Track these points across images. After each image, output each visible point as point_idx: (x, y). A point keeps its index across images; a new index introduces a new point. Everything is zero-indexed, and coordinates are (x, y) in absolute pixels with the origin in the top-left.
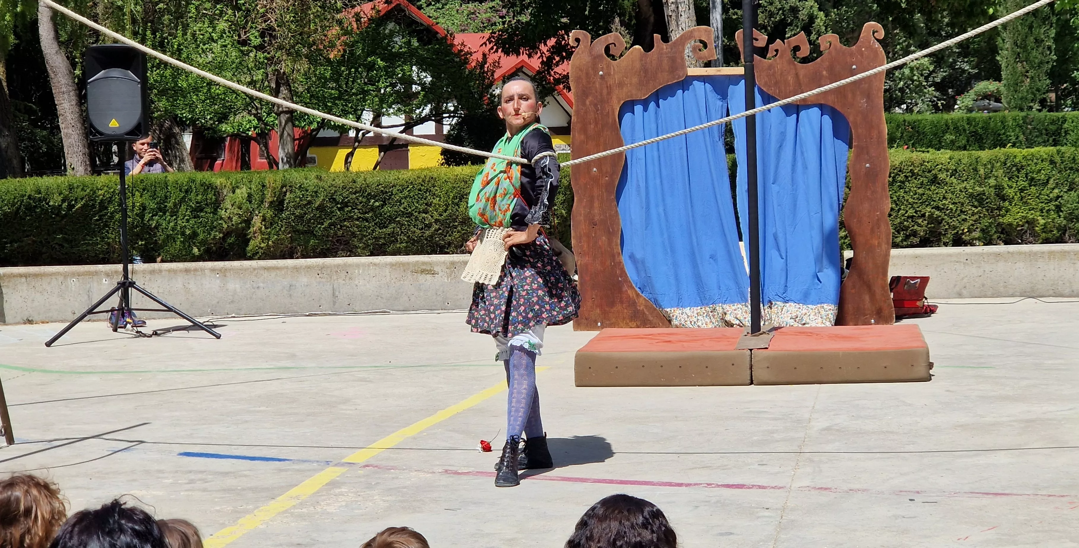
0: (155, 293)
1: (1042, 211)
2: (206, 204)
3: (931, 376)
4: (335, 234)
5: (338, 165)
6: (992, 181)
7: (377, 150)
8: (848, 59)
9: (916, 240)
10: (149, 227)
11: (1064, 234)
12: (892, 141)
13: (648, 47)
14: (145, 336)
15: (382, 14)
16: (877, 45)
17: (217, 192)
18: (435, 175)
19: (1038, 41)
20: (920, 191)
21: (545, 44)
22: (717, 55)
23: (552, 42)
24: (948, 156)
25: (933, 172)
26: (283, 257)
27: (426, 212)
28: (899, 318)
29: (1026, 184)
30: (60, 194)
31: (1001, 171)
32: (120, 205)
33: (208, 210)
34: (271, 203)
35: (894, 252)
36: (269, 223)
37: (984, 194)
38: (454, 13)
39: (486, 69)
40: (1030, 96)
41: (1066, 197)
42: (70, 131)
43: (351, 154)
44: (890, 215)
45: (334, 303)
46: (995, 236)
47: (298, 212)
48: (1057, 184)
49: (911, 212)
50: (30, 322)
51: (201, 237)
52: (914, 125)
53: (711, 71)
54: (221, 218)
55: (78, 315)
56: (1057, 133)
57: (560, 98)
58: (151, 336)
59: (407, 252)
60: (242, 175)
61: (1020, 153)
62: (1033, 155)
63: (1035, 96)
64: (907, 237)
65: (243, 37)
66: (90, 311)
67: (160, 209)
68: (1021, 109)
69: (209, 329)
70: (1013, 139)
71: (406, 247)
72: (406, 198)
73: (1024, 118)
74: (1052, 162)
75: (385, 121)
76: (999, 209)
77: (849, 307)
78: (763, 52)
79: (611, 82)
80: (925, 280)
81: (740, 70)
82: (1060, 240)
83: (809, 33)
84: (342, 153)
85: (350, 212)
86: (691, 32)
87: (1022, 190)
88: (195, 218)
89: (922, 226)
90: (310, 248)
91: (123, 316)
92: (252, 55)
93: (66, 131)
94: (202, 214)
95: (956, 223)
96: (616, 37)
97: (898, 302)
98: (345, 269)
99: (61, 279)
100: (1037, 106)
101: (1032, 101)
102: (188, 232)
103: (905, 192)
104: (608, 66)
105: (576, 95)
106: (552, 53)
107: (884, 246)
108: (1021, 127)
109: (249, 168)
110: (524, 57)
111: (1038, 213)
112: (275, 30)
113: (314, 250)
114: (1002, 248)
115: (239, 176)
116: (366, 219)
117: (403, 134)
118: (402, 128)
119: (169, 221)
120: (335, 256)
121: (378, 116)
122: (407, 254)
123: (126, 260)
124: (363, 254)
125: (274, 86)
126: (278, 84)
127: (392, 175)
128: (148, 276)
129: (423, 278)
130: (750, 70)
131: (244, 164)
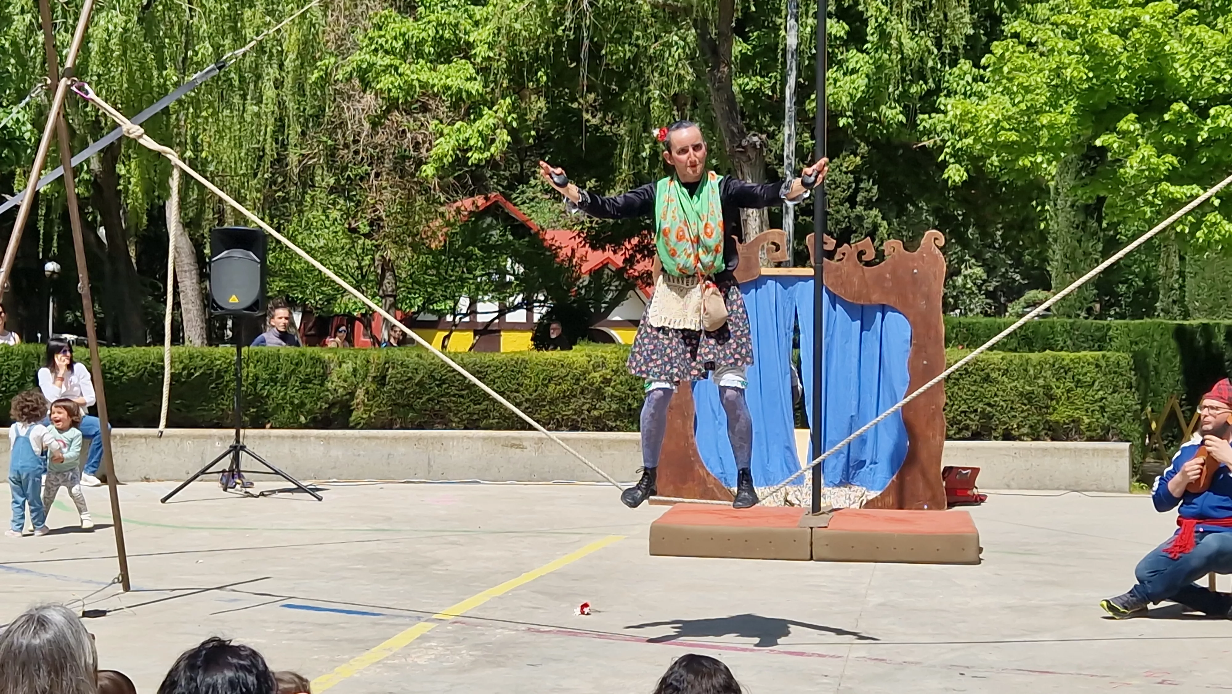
0: (263, 457)
1: (1087, 411)
2: (315, 377)
3: (980, 560)
4: (433, 408)
6: (1041, 382)
7: (472, 334)
8: (910, 264)
9: (968, 434)
10: (261, 397)
11: (1108, 434)
12: (948, 341)
14: (252, 496)
15: (481, 209)
16: (938, 251)
17: (325, 365)
18: (527, 358)
20: (973, 388)
21: (629, 242)
22: (788, 257)
23: (635, 240)
24: (1000, 357)
25: (986, 371)
26: (383, 428)
27: (517, 391)
28: (951, 505)
29: (1072, 385)
31: (1050, 372)
32: (235, 375)
33: (316, 382)
34: (375, 377)
35: (947, 443)
36: (371, 396)
37: (1033, 393)
38: (546, 211)
39: (574, 263)
40: (1078, 304)
41: (1109, 399)
42: (190, 306)
43: (447, 337)
44: (944, 410)
45: (429, 473)
46: (1043, 433)
47: (399, 387)
48: (1102, 386)
49: (964, 407)
50: (147, 480)
51: (308, 407)
52: (969, 327)
53: (782, 272)
54: (328, 390)
55: (192, 475)
56: (1102, 339)
58: (257, 497)
59: (499, 427)
60: (348, 351)
61: (1067, 356)
62: (1079, 358)
63: (1082, 304)
64: (960, 430)
65: (353, 226)
66: (203, 472)
67: (272, 380)
68: (1069, 317)
69: (313, 491)
70: (1062, 344)
71: (497, 423)
72: (499, 378)
73: (1072, 325)
74: (1097, 366)
75: (480, 307)
76: (1047, 407)
77: (906, 493)
78: (830, 255)
80: (976, 471)
81: (810, 272)
82: (1103, 439)
83: (873, 240)
84: (441, 335)
85: (447, 388)
86: (765, 234)
87: (1068, 391)
88: (303, 388)
89: (973, 421)
90: (408, 420)
91: (233, 477)
92: (360, 242)
93: (186, 306)
94: (311, 385)
95: (1006, 419)
97: (950, 492)
98: (441, 440)
99: (177, 441)
100: (1083, 314)
101: (1079, 309)
102: (296, 402)
103: (959, 389)
106: (635, 251)
107: (938, 438)
108: (1069, 332)
110: (609, 254)
111: (1084, 413)
112: (383, 220)
113: (412, 422)
114: (1049, 444)
115: (346, 352)
116: (462, 396)
117: (497, 321)
118: (496, 314)
119: (279, 392)
120: (432, 429)
121: (473, 302)
122: (499, 429)
123: (238, 425)
124: (458, 428)
125: (379, 271)
126: (383, 270)
127: (487, 357)
128: (258, 442)
129: (513, 452)
130: (819, 271)
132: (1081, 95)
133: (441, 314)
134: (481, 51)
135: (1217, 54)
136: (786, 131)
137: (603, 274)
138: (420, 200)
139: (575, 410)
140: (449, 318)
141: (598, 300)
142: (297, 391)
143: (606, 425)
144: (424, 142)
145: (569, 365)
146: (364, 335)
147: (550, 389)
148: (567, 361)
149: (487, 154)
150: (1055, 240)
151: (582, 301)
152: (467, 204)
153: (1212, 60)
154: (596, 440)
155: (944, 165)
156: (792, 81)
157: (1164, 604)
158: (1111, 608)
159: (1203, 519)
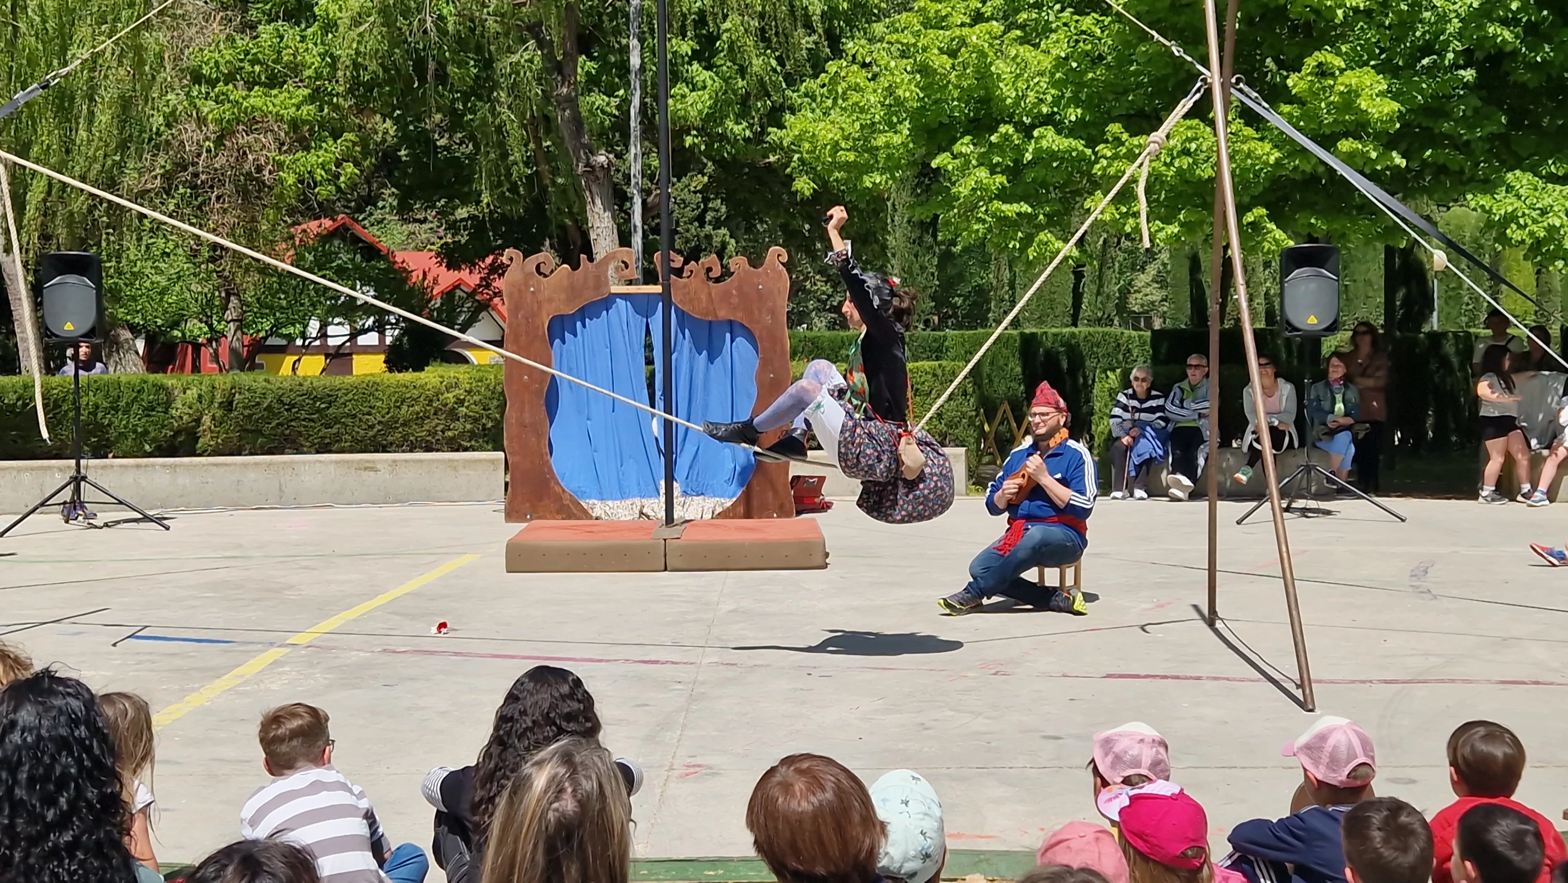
0: (106, 487)
2: (159, 404)
3: (827, 564)
4: (283, 433)
5: (285, 371)
7: (323, 357)
8: (756, 280)
10: (102, 425)
12: (794, 354)
13: (575, 266)
14: (96, 527)
15: (328, 231)
16: (781, 267)
17: (168, 392)
18: (378, 380)
19: (923, 268)
21: (484, 262)
22: (638, 275)
23: (489, 260)
26: (231, 454)
27: (369, 414)
28: (799, 513)
30: (16, 392)
32: (74, 403)
33: (160, 409)
34: (221, 403)
36: (219, 423)
38: (395, 232)
39: (426, 285)
43: (299, 360)
45: (281, 498)
47: (247, 412)
51: (153, 435)
52: (814, 342)
53: (632, 289)
54: (172, 417)
55: (31, 508)
56: (939, 350)
57: (493, 313)
58: (101, 528)
59: (351, 451)
60: (192, 377)
65: (195, 250)
66: (42, 504)
67: (112, 408)
69: (159, 520)
71: (350, 447)
72: (350, 401)
74: (934, 375)
75: (331, 331)
77: (755, 503)
78: (679, 272)
79: (540, 297)
80: (821, 479)
81: (658, 289)
83: (721, 258)
84: (290, 360)
85: (297, 413)
86: (615, 253)
88: (146, 416)
90: (258, 446)
91: (75, 508)
92: (206, 267)
93: (21, 335)
94: (154, 413)
96: (546, 257)
97: (798, 499)
98: (292, 465)
99: (14, 473)
100: (921, 326)
102: (140, 430)
104: (539, 282)
105: (509, 310)
106: (489, 270)
109: (199, 372)
110: (464, 273)
113: (262, 447)
115: (190, 379)
116: (312, 420)
117: (348, 344)
118: (347, 338)
119: (121, 420)
120: (283, 453)
121: (324, 326)
122: (351, 452)
123: (79, 456)
124: (310, 453)
125: (223, 295)
126: (228, 294)
127: (337, 381)
128: (100, 471)
129: (365, 474)
130: (667, 289)
131: (196, 369)
132: (916, 115)
133: (290, 338)
135: (1041, 74)
136: (633, 150)
137: (454, 296)
138: (265, 225)
139: (428, 431)
140: (299, 342)
141: (451, 324)
142: (139, 419)
143: (460, 445)
144: (267, 164)
145: (422, 386)
146: (211, 361)
147: (403, 412)
148: (419, 383)
150: (894, 255)
152: (313, 226)
153: (1036, 80)
154: (450, 461)
155: (790, 178)
157: (995, 599)
158: (948, 605)
159: (1031, 518)
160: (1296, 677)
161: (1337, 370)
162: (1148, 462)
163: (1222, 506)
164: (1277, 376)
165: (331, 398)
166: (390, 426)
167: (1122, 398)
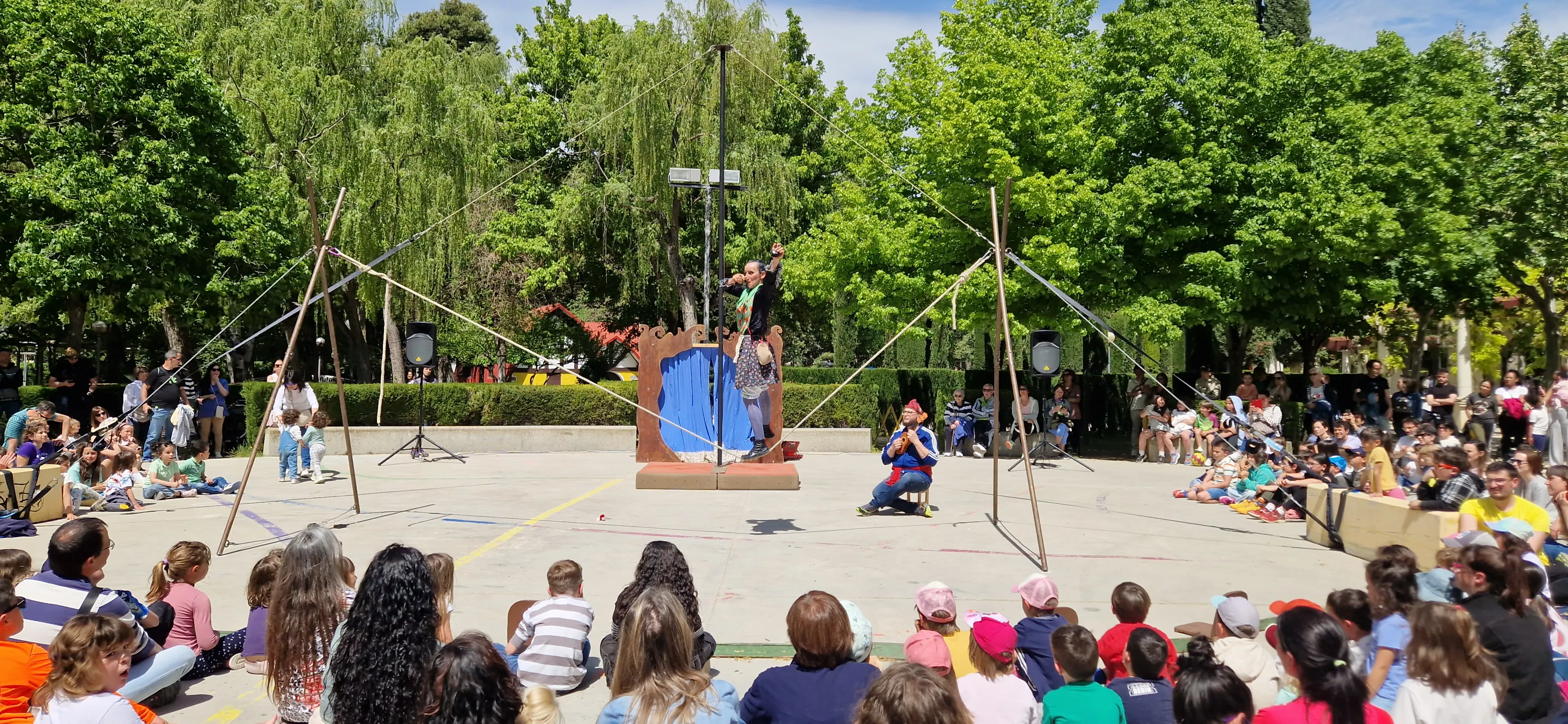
0: (434, 440)
2: (462, 399)
3: (799, 488)
4: (524, 414)
5: (527, 382)
7: (546, 375)
9: (794, 425)
10: (433, 409)
11: (861, 424)
13: (675, 333)
14: (428, 461)
15: (551, 311)
16: (779, 335)
17: (468, 392)
18: (574, 387)
19: (850, 336)
20: (796, 402)
21: (627, 329)
22: (706, 338)
23: (631, 328)
24: (809, 387)
25: (802, 394)
26: (498, 424)
27: (569, 405)
28: (786, 460)
29: (844, 400)
32: (419, 397)
33: (463, 401)
34: (494, 399)
35: (784, 429)
36: (492, 409)
38: (585, 313)
39: (599, 340)
40: (846, 361)
42: (396, 361)
43: (532, 377)
45: (522, 447)
46: (830, 424)
47: (507, 403)
48: (858, 401)
49: (792, 412)
50: (371, 452)
51: (459, 414)
52: (794, 372)
53: (704, 345)
54: (469, 405)
55: (396, 450)
58: (430, 461)
60: (480, 385)
63: (848, 361)
64: (790, 423)
65: (484, 320)
66: (402, 448)
67: (439, 401)
68: (842, 367)
69: (460, 458)
70: (838, 380)
71: (558, 422)
72: (558, 399)
73: (843, 371)
74: (856, 391)
75: (550, 361)
76: (832, 412)
78: (727, 337)
79: (658, 348)
80: (798, 443)
81: (716, 345)
82: (858, 427)
84: (529, 376)
85: (532, 404)
86: (695, 327)
87: (842, 403)
88: (456, 405)
90: (511, 420)
91: (418, 451)
93: (394, 361)
94: (460, 403)
96: (661, 328)
97: (785, 453)
98: (528, 431)
99: (387, 432)
100: (849, 366)
101: (847, 363)
102: (452, 411)
103: (789, 402)
104: (657, 340)
105: (642, 353)
106: (631, 333)
108: (842, 375)
109: (483, 382)
110: (618, 334)
111: (849, 414)
113: (514, 421)
114: (833, 429)
116: (540, 408)
117: (558, 368)
118: (559, 365)
119: (443, 406)
120: (524, 425)
121: (547, 359)
122: (559, 424)
123: (421, 424)
124: (538, 424)
125: (497, 344)
126: (499, 343)
127: (552, 387)
128: (431, 432)
129: (566, 436)
130: (721, 346)
131: (481, 380)
133: (530, 365)
134: (551, 232)
136: (705, 274)
137: (614, 344)
138: (519, 307)
139: (598, 414)
140: (534, 367)
141: (611, 358)
142: (452, 406)
143: (614, 422)
144: (521, 278)
145: (596, 391)
146: (490, 377)
147: (586, 404)
148: (595, 389)
149: (554, 285)
151: (602, 358)
152: (543, 309)
154: (609, 430)
155: (783, 292)
156: (708, 251)
157: (886, 508)
158: (861, 511)
159: (904, 467)
160: (1038, 553)
161: (1059, 393)
162: (963, 438)
163: (1001, 462)
164: (1029, 395)
165: (549, 397)
166: (579, 412)
167: (949, 405)
